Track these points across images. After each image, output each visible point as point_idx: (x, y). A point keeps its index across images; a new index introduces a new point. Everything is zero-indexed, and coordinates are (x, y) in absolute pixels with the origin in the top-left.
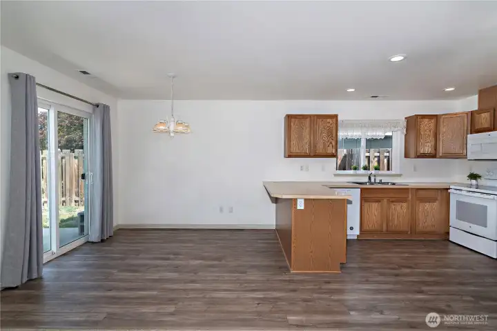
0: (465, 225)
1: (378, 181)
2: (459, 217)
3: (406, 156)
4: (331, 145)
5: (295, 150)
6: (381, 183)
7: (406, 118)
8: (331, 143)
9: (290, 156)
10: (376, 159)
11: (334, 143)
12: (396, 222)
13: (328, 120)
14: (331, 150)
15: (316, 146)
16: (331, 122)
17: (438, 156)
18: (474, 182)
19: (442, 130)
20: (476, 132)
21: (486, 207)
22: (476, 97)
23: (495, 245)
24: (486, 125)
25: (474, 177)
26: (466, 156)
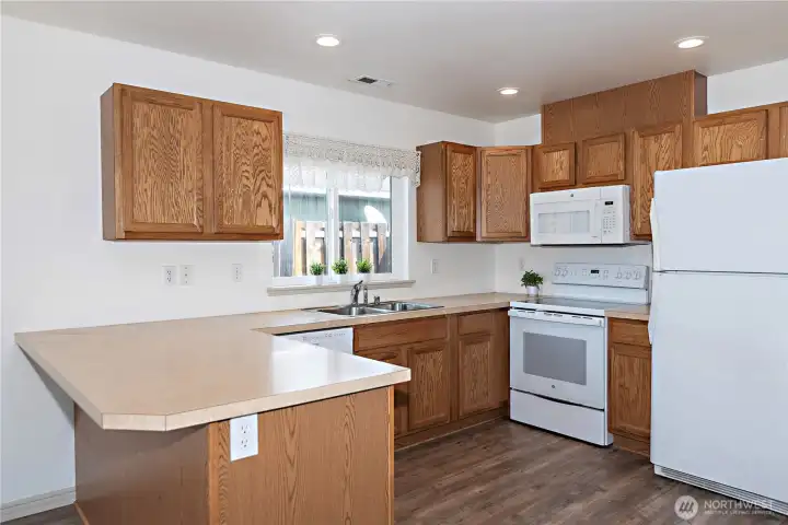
0: (542, 384)
1: (371, 300)
2: (530, 368)
3: (421, 237)
4: (265, 203)
5: (150, 212)
6: (377, 304)
7: (418, 148)
8: (265, 196)
9: (131, 236)
10: (319, 245)
11: (273, 198)
12: (425, 403)
13: (257, 125)
14: (264, 219)
15: (221, 204)
16: (264, 132)
17: (478, 239)
18: (532, 290)
19: (486, 180)
20: (544, 189)
21: (584, 343)
22: (538, 117)
23: (602, 418)
24: (562, 175)
25: (531, 279)
26: (526, 238)
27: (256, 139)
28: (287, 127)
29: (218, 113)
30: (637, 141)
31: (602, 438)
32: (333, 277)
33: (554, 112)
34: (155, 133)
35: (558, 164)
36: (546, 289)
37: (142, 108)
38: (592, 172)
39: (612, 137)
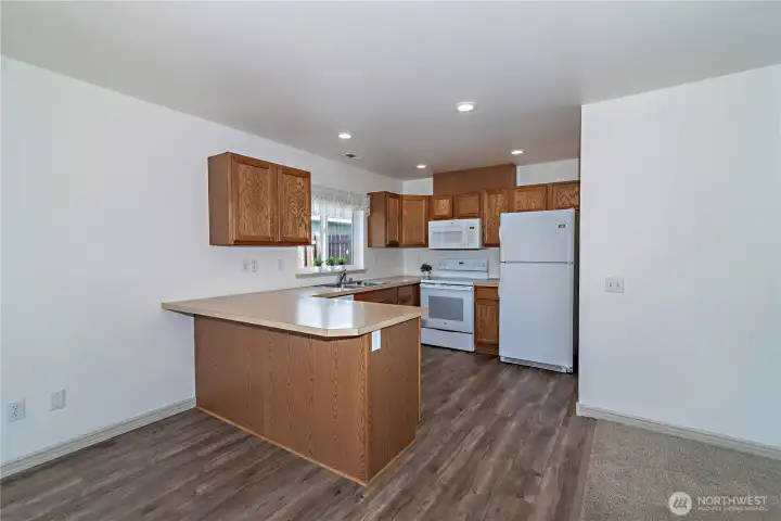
0: (440, 323)
3: (370, 245)
5: (247, 229)
7: (369, 195)
8: (303, 221)
11: (307, 222)
13: (299, 180)
14: (302, 234)
15: (282, 225)
16: (302, 183)
17: (401, 246)
18: (426, 273)
19: (405, 213)
20: (435, 219)
21: (462, 300)
22: (431, 180)
23: (471, 337)
24: (446, 212)
25: (426, 268)
26: (426, 245)
27: (299, 187)
28: (313, 182)
29: (280, 172)
30: (486, 196)
31: (471, 348)
32: (326, 268)
33: (440, 178)
34: (249, 182)
35: (444, 205)
36: (434, 273)
37: (243, 167)
38: (462, 212)
39: (472, 194)
